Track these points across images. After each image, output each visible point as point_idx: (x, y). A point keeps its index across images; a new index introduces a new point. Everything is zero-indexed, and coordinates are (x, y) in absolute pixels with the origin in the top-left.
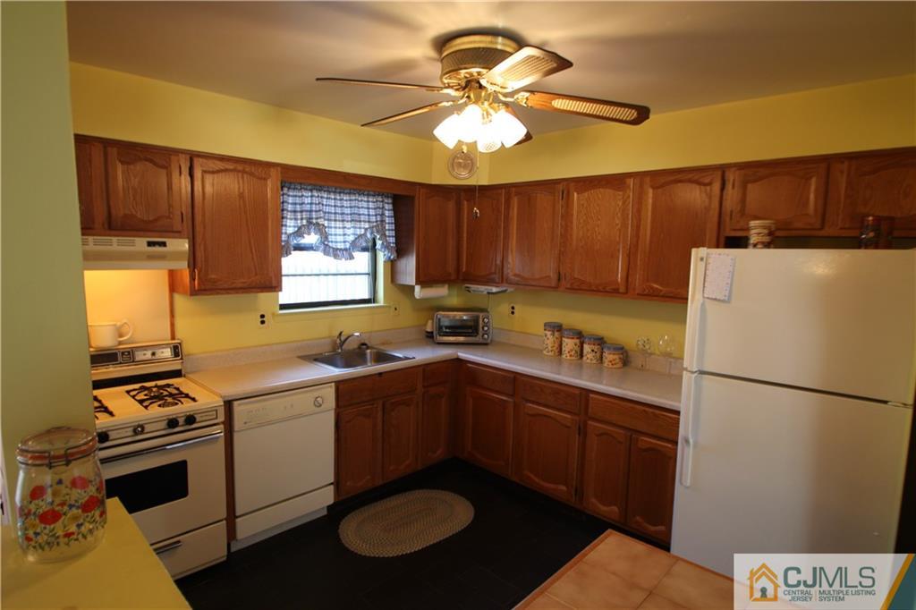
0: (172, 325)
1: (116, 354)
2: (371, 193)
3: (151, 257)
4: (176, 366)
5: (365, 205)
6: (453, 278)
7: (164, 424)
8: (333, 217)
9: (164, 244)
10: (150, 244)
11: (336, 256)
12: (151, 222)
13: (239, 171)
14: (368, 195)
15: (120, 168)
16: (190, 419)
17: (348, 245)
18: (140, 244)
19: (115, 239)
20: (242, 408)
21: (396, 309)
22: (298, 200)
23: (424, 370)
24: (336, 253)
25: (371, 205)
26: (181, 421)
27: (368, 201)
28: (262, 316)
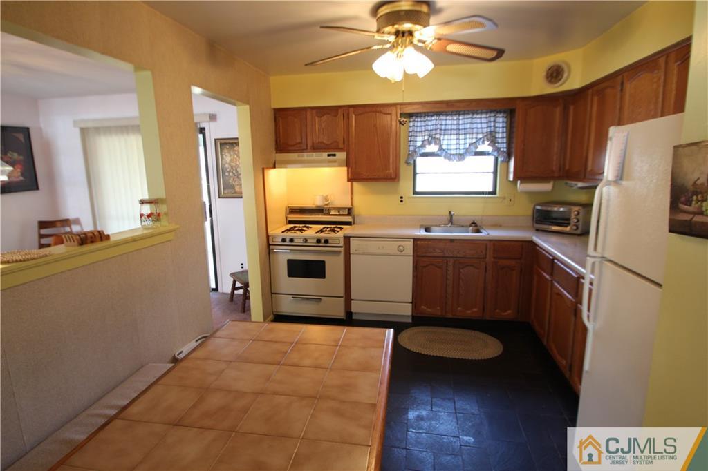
0: (352, 198)
1: (323, 210)
2: (484, 111)
3: (330, 162)
4: (349, 219)
5: (479, 121)
6: (556, 175)
7: (315, 241)
8: (449, 132)
9: (335, 155)
10: (329, 155)
11: (450, 159)
12: (330, 144)
13: (373, 112)
14: (481, 113)
15: (317, 120)
16: (326, 241)
17: (462, 152)
18: (325, 155)
19: (314, 154)
20: (354, 241)
21: (510, 200)
22: (423, 124)
23: (494, 245)
24: (449, 157)
25: (484, 120)
26: (323, 241)
27: (481, 118)
28: (401, 197)
